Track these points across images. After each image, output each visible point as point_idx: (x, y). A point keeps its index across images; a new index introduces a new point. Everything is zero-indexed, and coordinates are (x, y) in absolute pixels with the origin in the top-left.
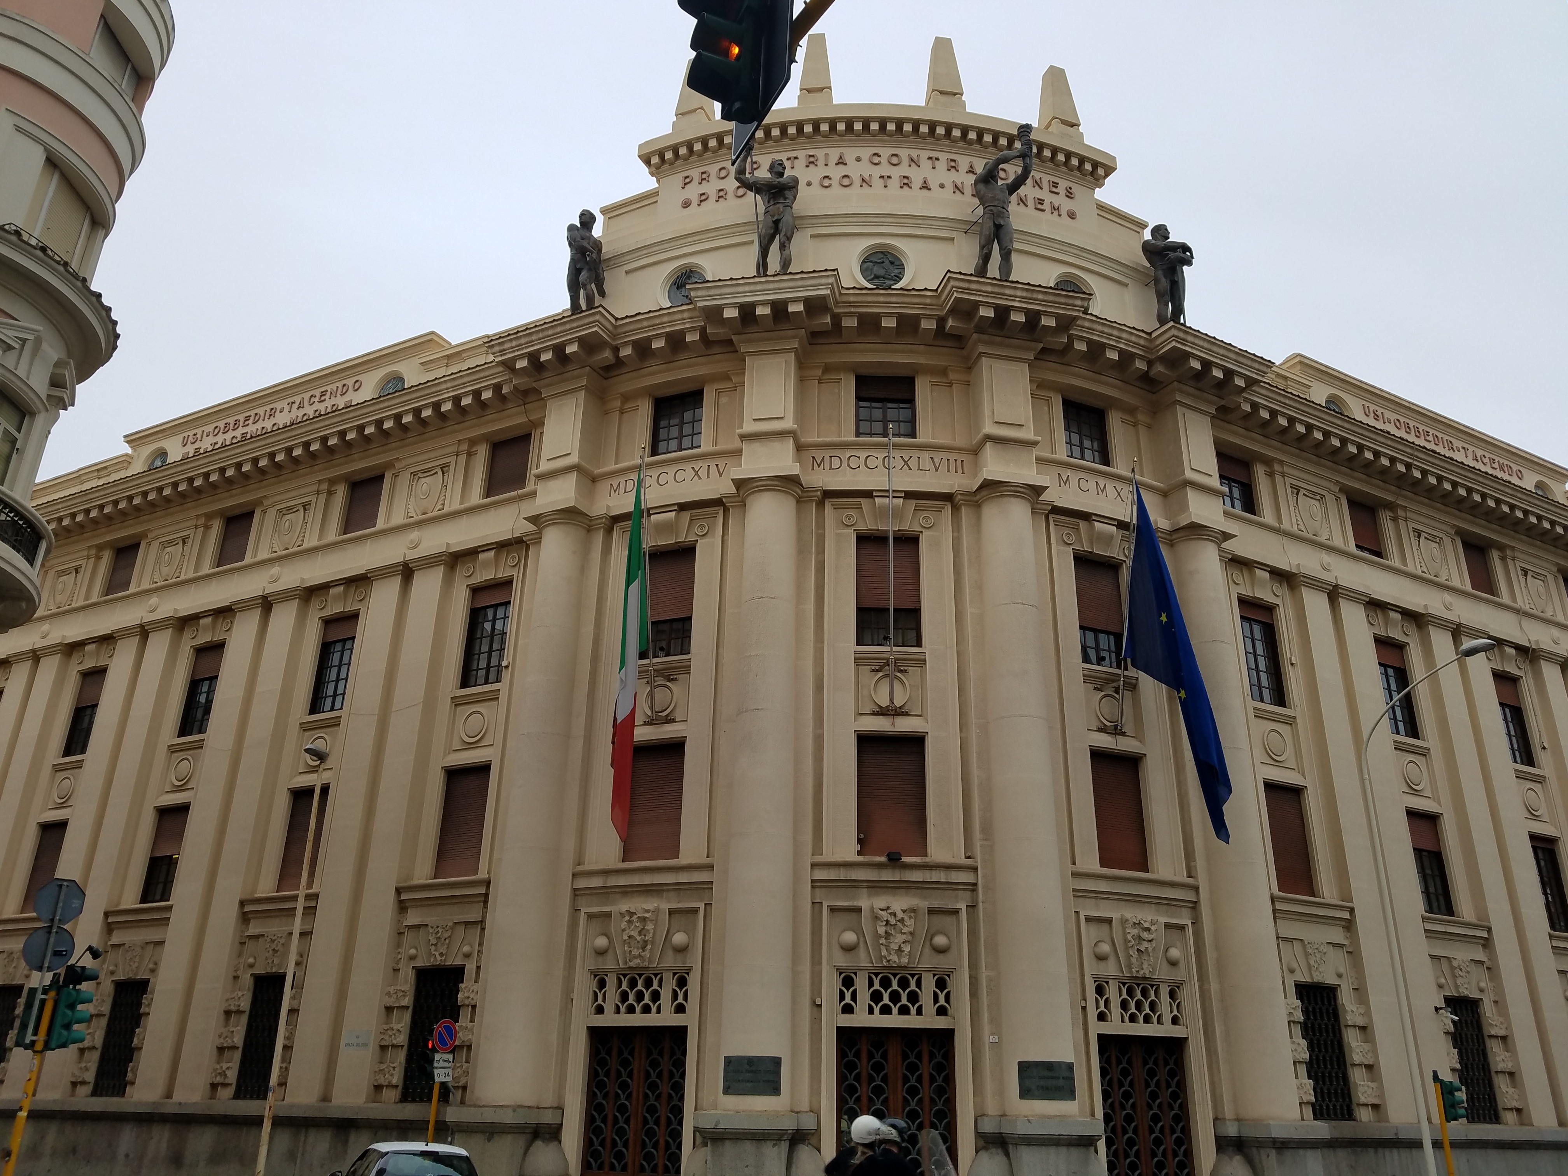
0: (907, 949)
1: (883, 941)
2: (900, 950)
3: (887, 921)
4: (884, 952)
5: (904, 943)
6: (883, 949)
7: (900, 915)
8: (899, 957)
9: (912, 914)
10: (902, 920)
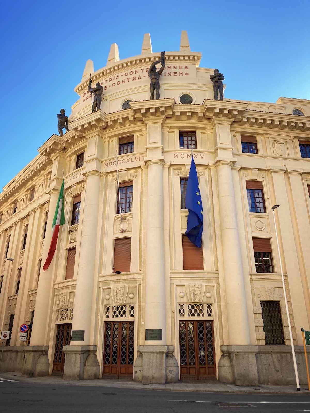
0: (122, 298)
1: (115, 297)
2: (120, 299)
3: (116, 291)
4: (116, 300)
5: (121, 297)
6: (115, 299)
7: (120, 289)
8: (120, 301)
9: (123, 289)
10: (120, 290)
